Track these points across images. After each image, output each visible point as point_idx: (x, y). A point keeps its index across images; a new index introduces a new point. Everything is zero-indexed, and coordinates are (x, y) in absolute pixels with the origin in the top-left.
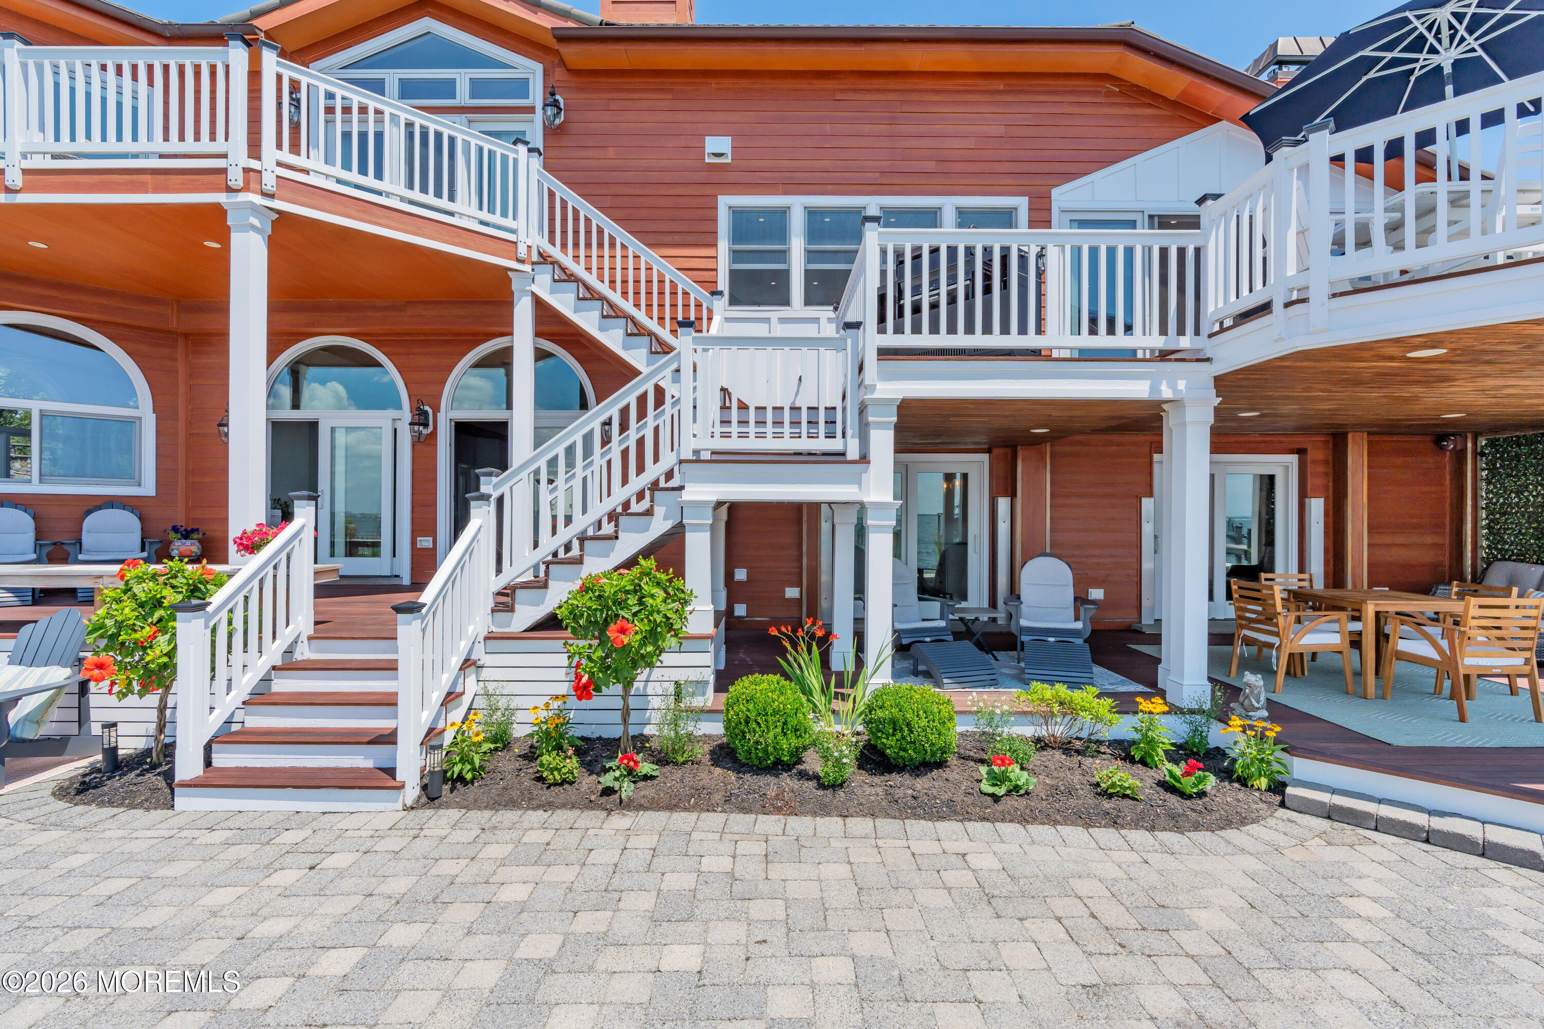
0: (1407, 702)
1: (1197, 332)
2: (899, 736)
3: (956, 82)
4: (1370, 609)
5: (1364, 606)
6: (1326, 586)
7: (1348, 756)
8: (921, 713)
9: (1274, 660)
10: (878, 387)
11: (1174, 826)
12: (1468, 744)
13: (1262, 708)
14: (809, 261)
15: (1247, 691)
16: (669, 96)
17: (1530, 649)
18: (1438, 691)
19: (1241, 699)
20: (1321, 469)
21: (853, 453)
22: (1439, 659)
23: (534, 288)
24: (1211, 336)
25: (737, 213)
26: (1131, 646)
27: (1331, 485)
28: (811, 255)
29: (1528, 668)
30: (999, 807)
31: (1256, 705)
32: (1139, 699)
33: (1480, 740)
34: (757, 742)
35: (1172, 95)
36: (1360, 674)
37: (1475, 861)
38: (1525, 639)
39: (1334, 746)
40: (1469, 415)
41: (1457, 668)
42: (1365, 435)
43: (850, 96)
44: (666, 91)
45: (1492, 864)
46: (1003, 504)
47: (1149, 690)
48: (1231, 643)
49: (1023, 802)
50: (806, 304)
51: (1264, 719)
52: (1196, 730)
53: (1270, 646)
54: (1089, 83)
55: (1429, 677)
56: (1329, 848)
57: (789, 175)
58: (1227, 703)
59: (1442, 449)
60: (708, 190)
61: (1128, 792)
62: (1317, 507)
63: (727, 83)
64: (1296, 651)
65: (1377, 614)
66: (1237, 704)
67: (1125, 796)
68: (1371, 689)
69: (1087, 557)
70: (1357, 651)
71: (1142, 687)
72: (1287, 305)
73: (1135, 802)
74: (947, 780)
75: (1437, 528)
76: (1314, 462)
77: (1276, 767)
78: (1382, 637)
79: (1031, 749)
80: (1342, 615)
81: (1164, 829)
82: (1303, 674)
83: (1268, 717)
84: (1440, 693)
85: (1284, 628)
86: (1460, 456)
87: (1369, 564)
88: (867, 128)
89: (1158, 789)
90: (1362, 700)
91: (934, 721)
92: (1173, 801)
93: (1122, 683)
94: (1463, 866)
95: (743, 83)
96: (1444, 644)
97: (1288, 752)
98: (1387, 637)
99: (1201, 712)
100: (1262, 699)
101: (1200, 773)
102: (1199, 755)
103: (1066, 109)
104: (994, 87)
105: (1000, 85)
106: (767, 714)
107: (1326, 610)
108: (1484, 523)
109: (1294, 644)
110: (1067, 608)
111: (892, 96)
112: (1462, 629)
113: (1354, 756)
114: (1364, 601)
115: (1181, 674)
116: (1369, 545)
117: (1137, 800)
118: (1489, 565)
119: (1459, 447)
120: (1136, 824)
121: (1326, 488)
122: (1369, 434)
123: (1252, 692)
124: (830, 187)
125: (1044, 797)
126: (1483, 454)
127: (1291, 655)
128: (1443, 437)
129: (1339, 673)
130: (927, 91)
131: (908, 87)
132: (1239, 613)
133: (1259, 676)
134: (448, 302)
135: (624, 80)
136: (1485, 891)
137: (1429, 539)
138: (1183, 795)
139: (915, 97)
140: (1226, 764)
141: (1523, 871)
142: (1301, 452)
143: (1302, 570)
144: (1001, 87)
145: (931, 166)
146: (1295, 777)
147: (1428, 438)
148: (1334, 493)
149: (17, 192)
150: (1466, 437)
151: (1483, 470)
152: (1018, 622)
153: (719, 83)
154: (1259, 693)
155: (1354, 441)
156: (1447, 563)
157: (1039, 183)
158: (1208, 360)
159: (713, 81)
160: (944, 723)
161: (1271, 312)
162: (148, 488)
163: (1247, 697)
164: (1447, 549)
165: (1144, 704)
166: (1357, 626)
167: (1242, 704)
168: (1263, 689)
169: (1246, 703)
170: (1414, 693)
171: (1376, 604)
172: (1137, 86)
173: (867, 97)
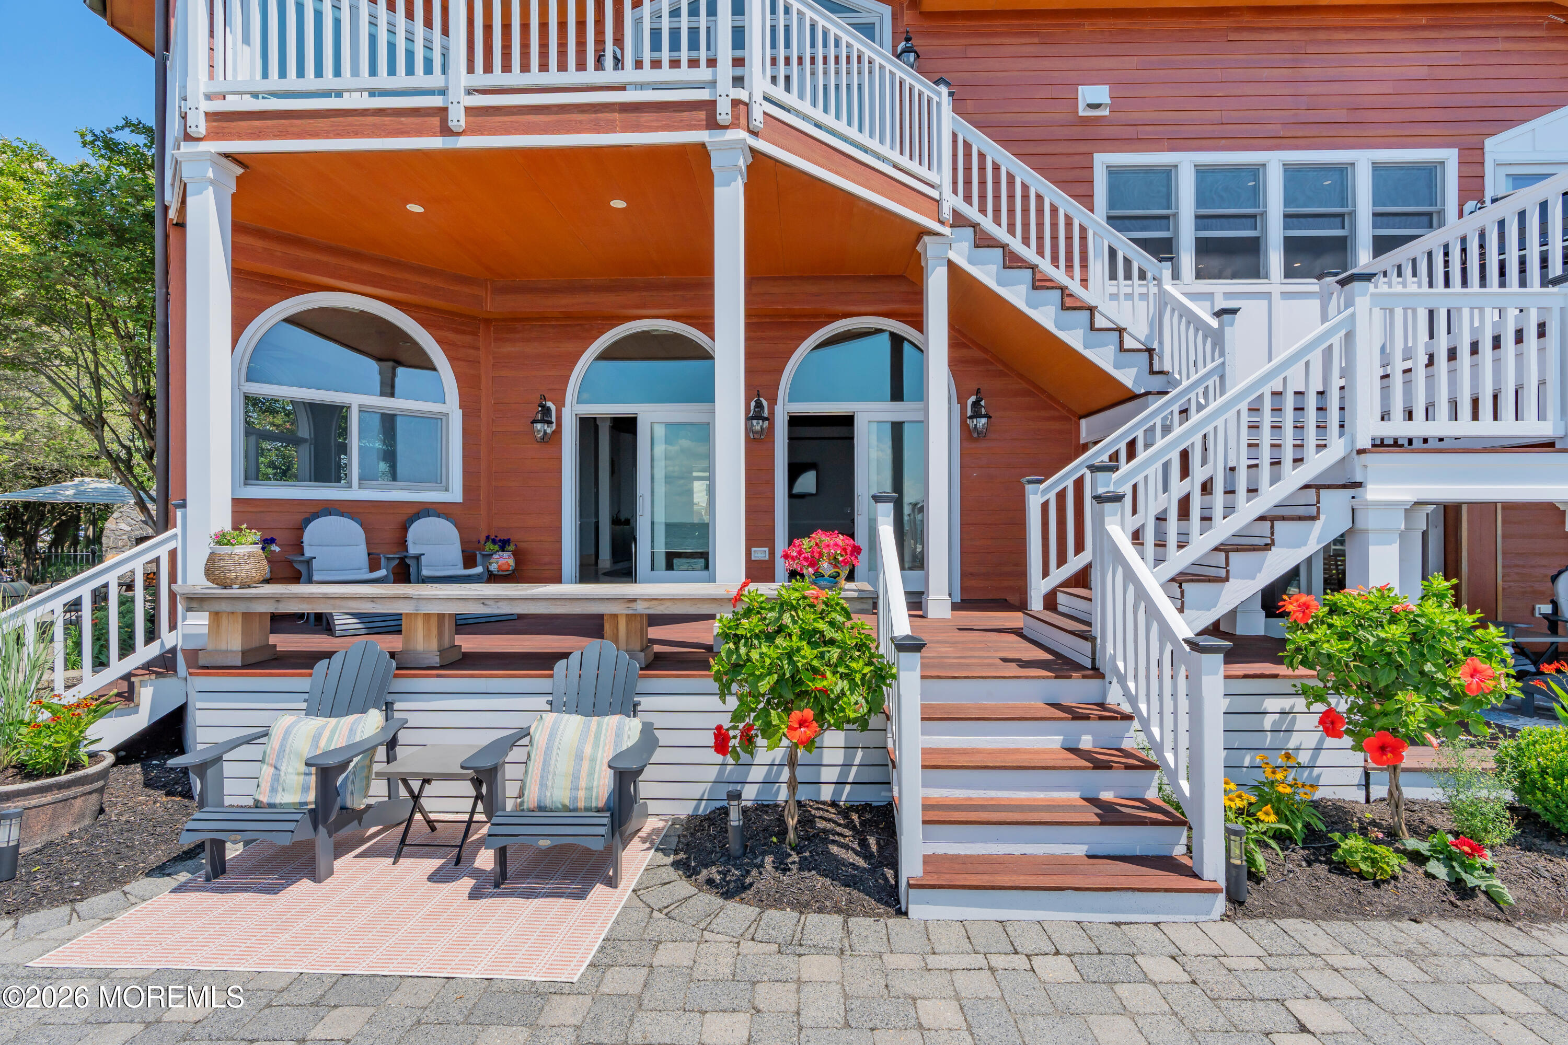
3: (1370, 17)
14: (1197, 228)
16: (1036, 40)
23: (953, 256)
25: (1113, 172)
28: (1201, 220)
43: (1245, 36)
44: (1030, 34)
50: (1196, 278)
54: (1530, 14)
57: (1175, 128)
60: (1082, 148)
63: (1103, 24)
88: (1266, 74)
95: (1122, 23)
103: (1501, 46)
104: (1414, 22)
105: (1423, 19)
111: (1295, 35)
124: (1223, 141)
130: (1335, 28)
131: (1313, 24)
134: (800, 278)
135: (985, 23)
139: (1322, 35)
144: (1424, 22)
145: (1342, 116)
149: (459, 134)
153: (1092, 24)
157: (1470, 132)
159: (1087, 22)
162: (455, 494)
173: (1265, 37)
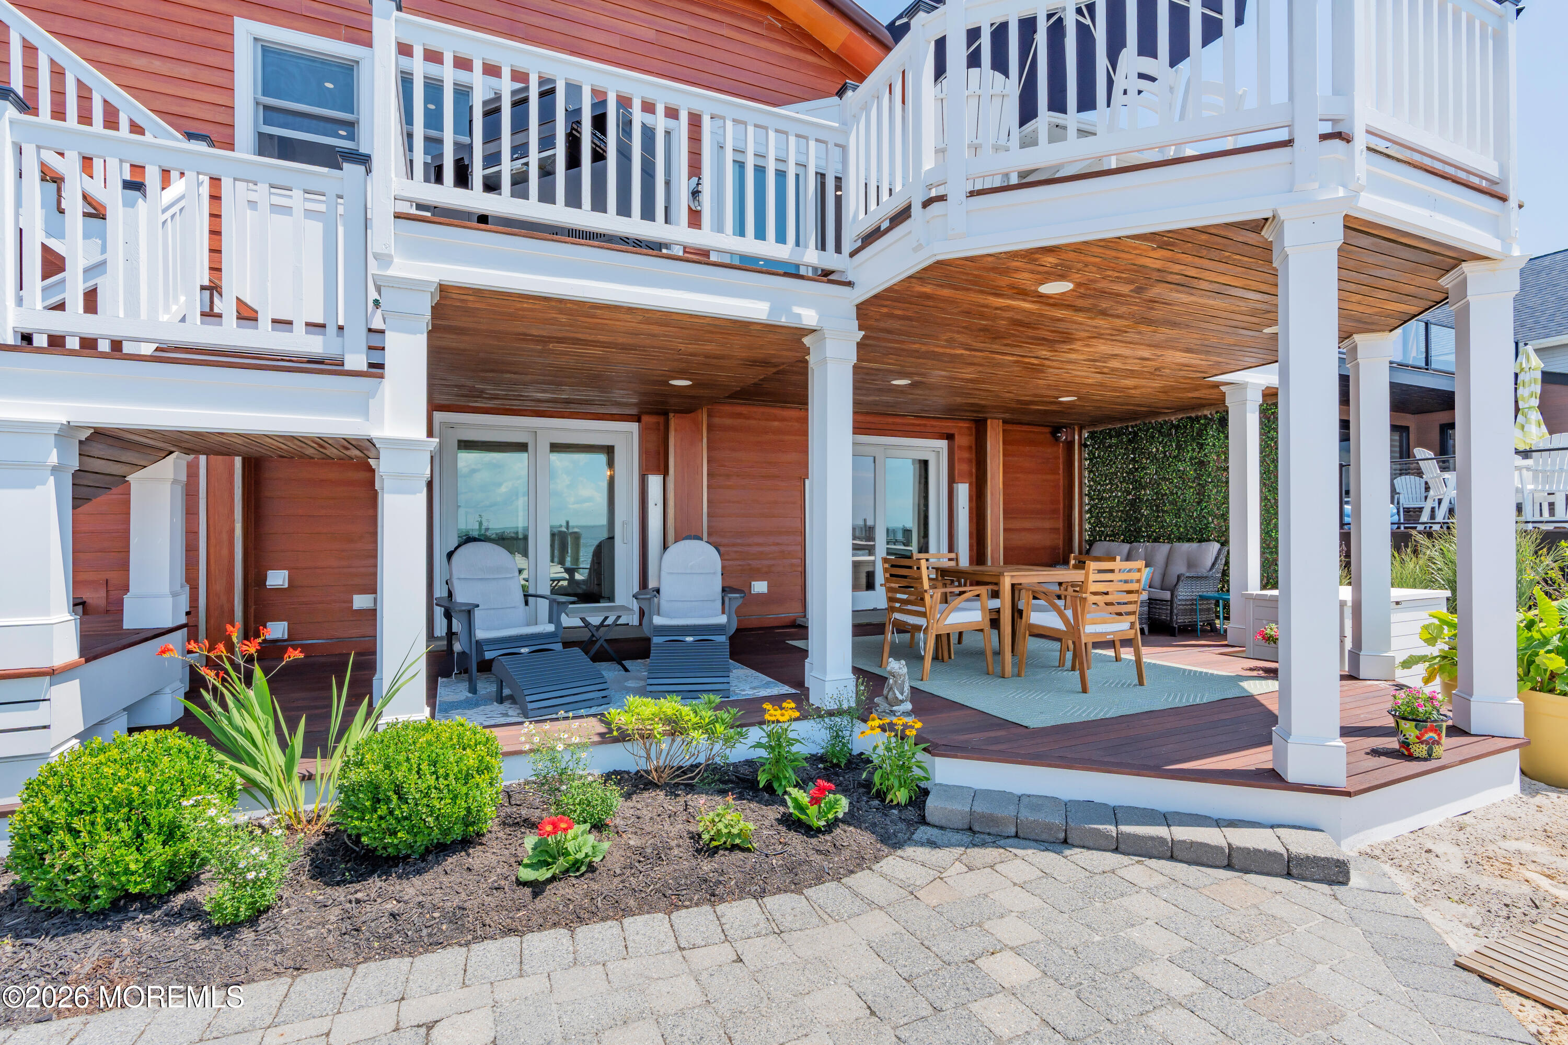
0: (1038, 677)
1: (838, 249)
2: (383, 810)
4: (1007, 582)
5: (1001, 578)
6: (971, 563)
7: (990, 748)
8: (424, 767)
9: (922, 644)
10: (396, 260)
11: (792, 882)
12: (1092, 717)
13: (906, 701)
15: (891, 681)
17: (1134, 613)
18: (1062, 663)
19: (885, 692)
20: (966, 455)
21: (357, 361)
22: (1065, 629)
24: (852, 255)
26: (790, 642)
27: (974, 471)
29: (1133, 631)
30: (541, 904)
31: (900, 697)
32: (767, 706)
33: (1101, 710)
34: (71, 869)
35: (834, 47)
36: (999, 653)
37: (1110, 859)
38: (1130, 603)
39: (976, 738)
40: (1080, 398)
41: (1080, 638)
42: (1001, 423)
45: (1125, 860)
46: (655, 482)
47: (794, 691)
48: (882, 632)
49: (583, 885)
51: (907, 714)
52: (837, 736)
53: (918, 628)
54: (750, 8)
55: (1053, 651)
56: (971, 873)
57: (356, 15)
58: (871, 699)
59: (1057, 439)
60: (217, 4)
61: (737, 841)
62: (963, 491)
64: (943, 632)
65: (1013, 585)
66: (881, 698)
67: (734, 848)
68: (1009, 668)
69: (749, 545)
70: (996, 631)
71: (787, 688)
72: (926, 204)
73: (746, 854)
74: (469, 869)
75: (1055, 511)
76: (960, 447)
77: (917, 772)
78: (1017, 614)
79: (614, 796)
80: (983, 590)
81: (779, 890)
82: (950, 657)
83: (912, 711)
84: (1063, 666)
85: (931, 607)
86: (1070, 445)
87: (1004, 548)
89: (780, 827)
90: (1001, 679)
91: (446, 777)
92: (796, 840)
93: (766, 686)
94: (1100, 870)
96: (1069, 613)
97: (929, 752)
98: (1020, 612)
99: (840, 712)
100: (906, 689)
101: (831, 796)
102: (840, 767)
103: (726, 32)
106: (94, 810)
107: (971, 585)
108: (1087, 508)
109: (940, 625)
110: (714, 601)
112: (1084, 595)
113: (994, 748)
114: (1001, 574)
115: (824, 670)
116: (1005, 530)
117: (748, 850)
118: (1091, 546)
119: (1069, 439)
120: (741, 892)
121: (970, 474)
122: (1005, 422)
123: (896, 682)
125: (618, 871)
126: (1086, 446)
127: (938, 637)
128: (1056, 430)
129: (979, 654)
132: (890, 595)
133: (903, 662)
136: (1125, 901)
137: (1047, 524)
138: (808, 830)
140: (864, 776)
141: (1153, 863)
142: (950, 437)
143: (951, 549)
146: (937, 782)
147: (1047, 430)
148: (977, 477)
150: (1074, 429)
151: (1086, 459)
152: (651, 620)
154: (903, 682)
155: (992, 427)
156: (1061, 546)
158: (849, 284)
160: (468, 777)
161: (910, 216)
163: (891, 689)
164: (1061, 531)
165: (772, 712)
166: (995, 604)
167: (887, 698)
168: (907, 677)
169: (890, 696)
170: (1042, 667)
171: (1012, 576)
172: (799, 27)
